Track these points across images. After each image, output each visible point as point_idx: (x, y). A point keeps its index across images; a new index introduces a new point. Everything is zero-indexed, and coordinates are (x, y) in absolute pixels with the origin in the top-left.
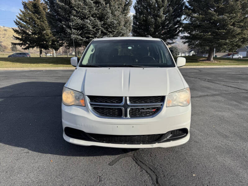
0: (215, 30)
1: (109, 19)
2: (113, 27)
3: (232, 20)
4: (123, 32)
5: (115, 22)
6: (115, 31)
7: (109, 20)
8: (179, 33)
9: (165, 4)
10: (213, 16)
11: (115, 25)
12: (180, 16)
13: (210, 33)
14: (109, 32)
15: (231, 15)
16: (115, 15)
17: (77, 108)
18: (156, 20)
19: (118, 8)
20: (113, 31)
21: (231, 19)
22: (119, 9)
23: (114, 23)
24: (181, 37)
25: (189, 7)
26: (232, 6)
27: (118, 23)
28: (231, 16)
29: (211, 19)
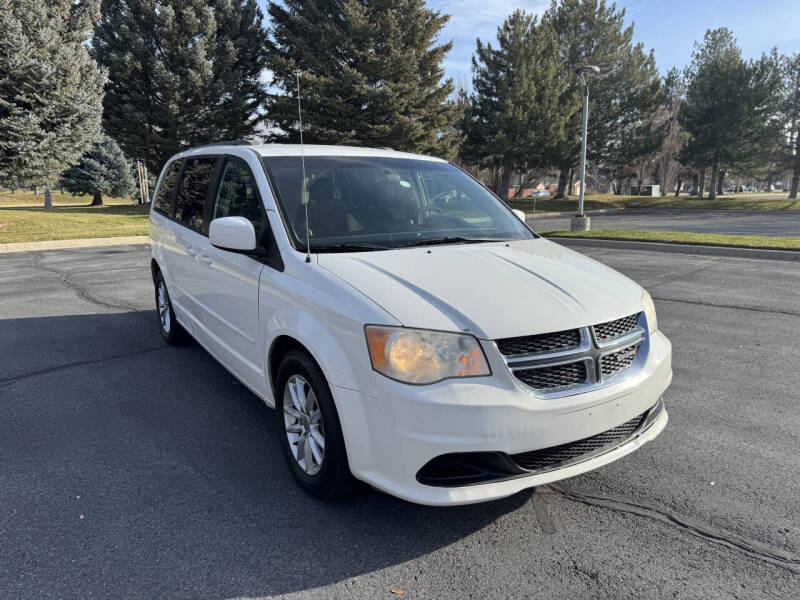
0: (366, 124)
1: (16, 56)
2: (38, 86)
3: (403, 100)
4: (80, 107)
5: (47, 68)
6: (43, 105)
7: (17, 58)
8: (255, 122)
9: (210, 26)
10: (355, 83)
11: (45, 80)
12: (255, 72)
13: (353, 133)
14: (20, 104)
15: (400, 85)
16: (40, 45)
17: (470, 385)
18: (184, 75)
19: (50, 16)
20: (38, 102)
21: (401, 96)
22: (52, 22)
23: (42, 75)
24: (266, 137)
25: (279, 46)
26: (399, 61)
27: (57, 74)
28: (400, 89)
29: (351, 91)
